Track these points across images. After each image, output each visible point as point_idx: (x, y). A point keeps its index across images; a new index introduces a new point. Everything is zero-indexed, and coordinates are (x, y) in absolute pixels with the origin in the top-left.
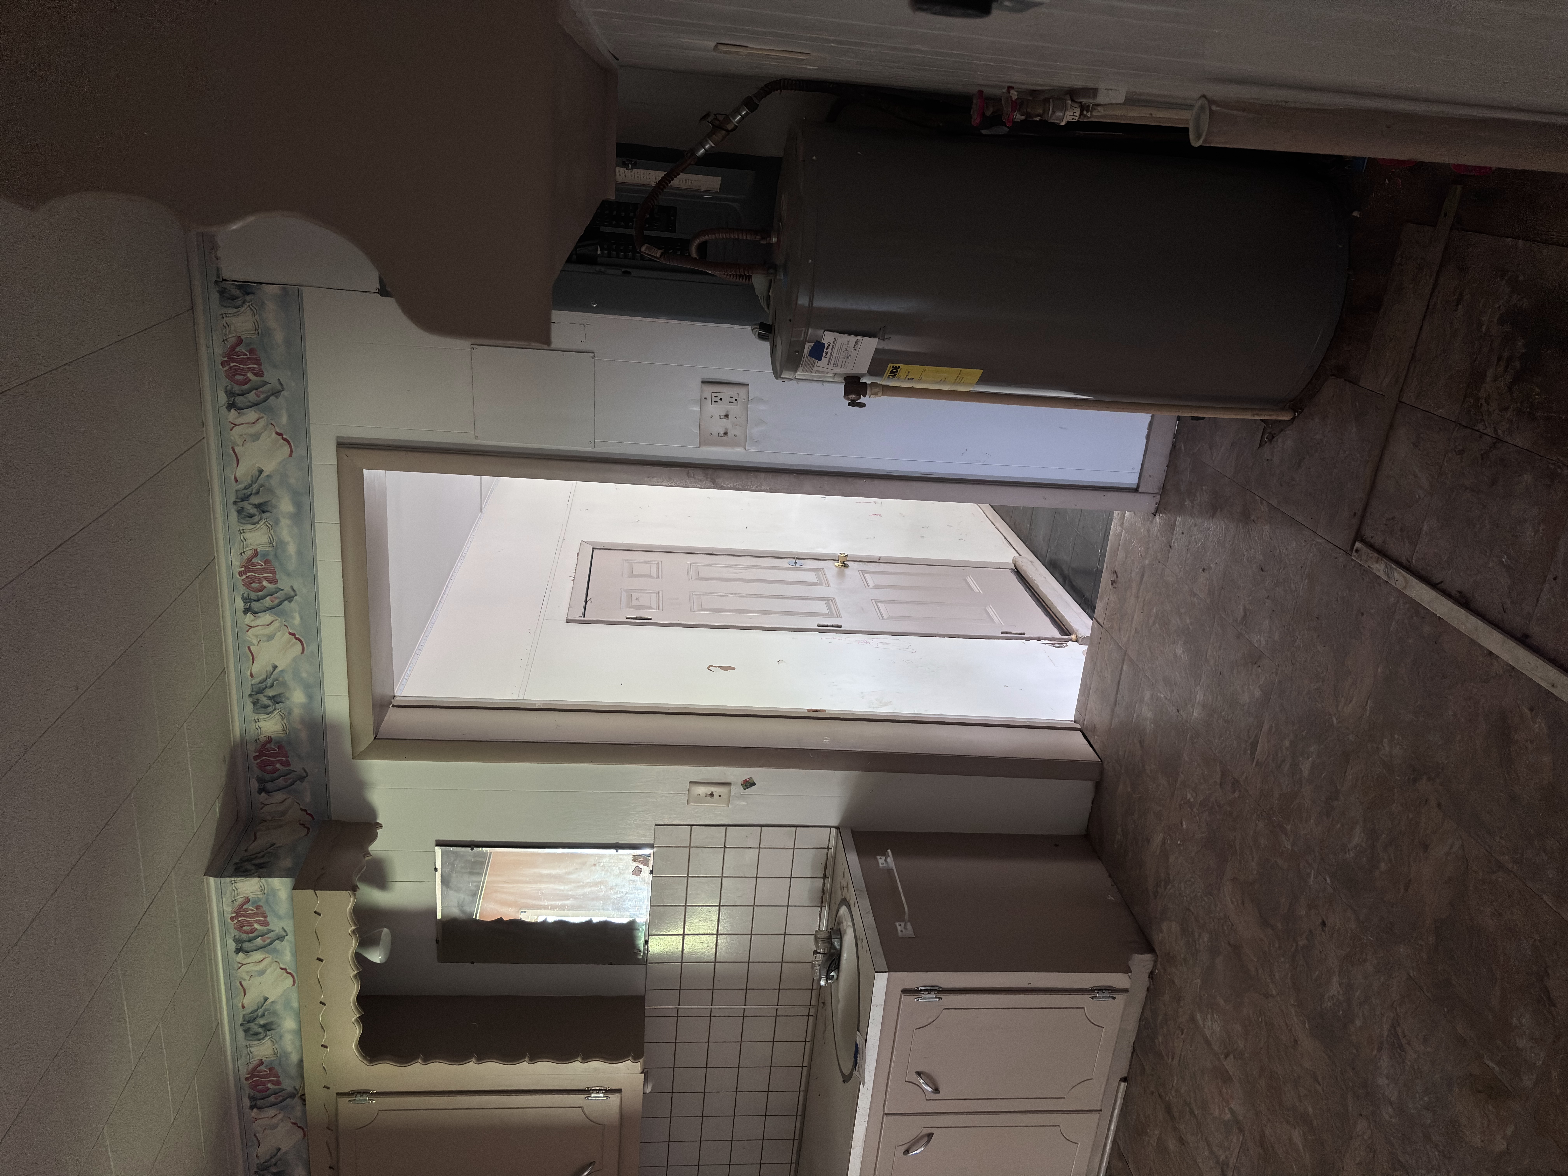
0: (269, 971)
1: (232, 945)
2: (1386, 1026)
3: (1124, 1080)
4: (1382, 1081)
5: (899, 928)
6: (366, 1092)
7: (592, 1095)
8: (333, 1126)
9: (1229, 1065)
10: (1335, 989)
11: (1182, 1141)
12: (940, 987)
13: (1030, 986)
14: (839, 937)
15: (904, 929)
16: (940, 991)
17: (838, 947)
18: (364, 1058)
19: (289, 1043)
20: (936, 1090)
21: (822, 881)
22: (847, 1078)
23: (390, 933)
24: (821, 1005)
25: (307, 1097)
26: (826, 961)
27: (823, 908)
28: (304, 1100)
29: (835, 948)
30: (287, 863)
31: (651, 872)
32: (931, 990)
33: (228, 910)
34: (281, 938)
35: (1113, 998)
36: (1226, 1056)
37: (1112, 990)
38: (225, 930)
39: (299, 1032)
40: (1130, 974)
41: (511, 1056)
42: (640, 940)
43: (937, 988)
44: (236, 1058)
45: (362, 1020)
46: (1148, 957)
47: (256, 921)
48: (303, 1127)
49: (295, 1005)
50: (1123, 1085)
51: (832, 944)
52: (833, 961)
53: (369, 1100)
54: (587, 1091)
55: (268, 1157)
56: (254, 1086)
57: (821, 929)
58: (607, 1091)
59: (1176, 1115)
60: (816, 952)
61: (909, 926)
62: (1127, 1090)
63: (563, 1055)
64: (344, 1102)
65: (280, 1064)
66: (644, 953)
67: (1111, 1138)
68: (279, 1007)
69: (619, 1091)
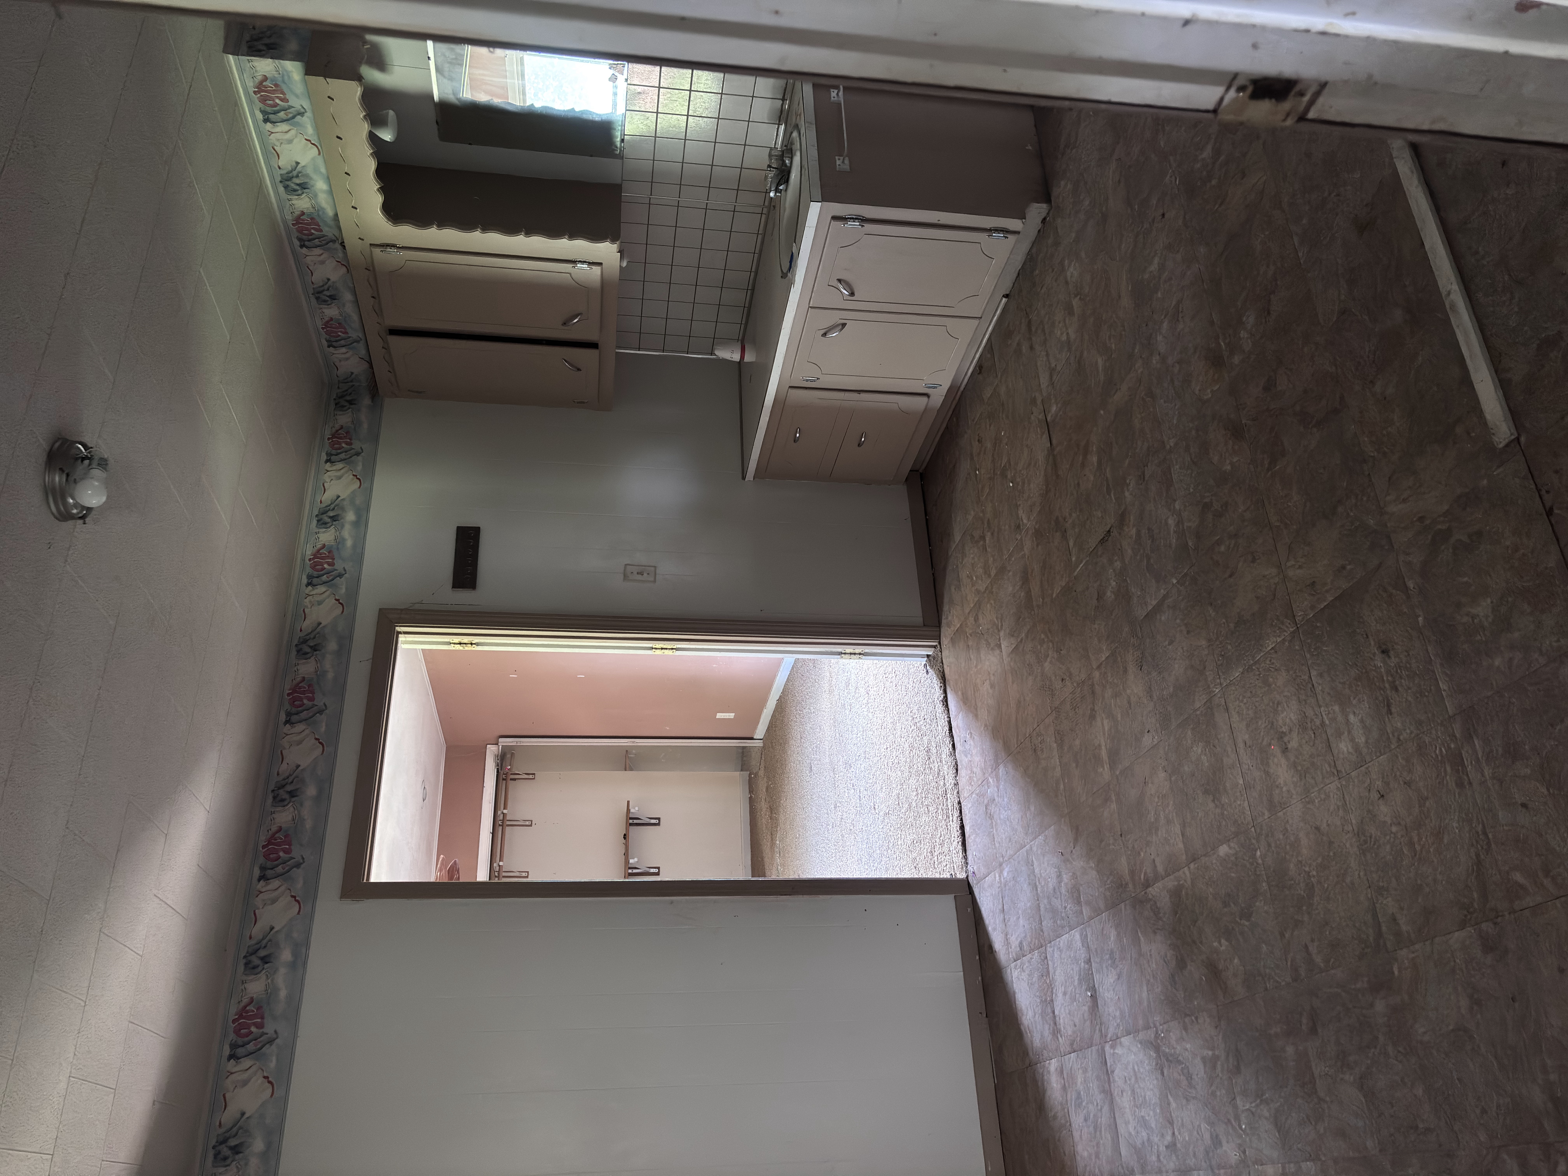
0: (295, 141)
1: (260, 116)
2: (1174, 303)
3: (1006, 296)
4: (1159, 338)
5: (838, 162)
6: (393, 246)
7: (578, 265)
8: (371, 268)
9: (1076, 302)
10: (1154, 267)
11: (1032, 348)
12: (864, 217)
13: (940, 222)
14: (790, 156)
15: (842, 163)
16: (864, 220)
17: (788, 165)
18: (389, 220)
19: (323, 200)
20: (852, 294)
21: (781, 102)
22: (784, 276)
23: (395, 116)
24: (772, 207)
25: (346, 244)
26: (778, 175)
27: (781, 126)
28: (344, 246)
29: (786, 165)
30: (293, 45)
31: (626, 80)
32: (856, 219)
33: (250, 84)
34: (302, 114)
35: (1006, 237)
36: (1076, 296)
37: (1006, 231)
38: (250, 102)
39: (331, 192)
40: (1024, 220)
41: (510, 229)
42: (617, 138)
43: (861, 218)
44: (281, 209)
45: (383, 190)
46: (1044, 206)
47: (277, 97)
48: (346, 263)
49: (323, 170)
50: (1004, 300)
51: (784, 162)
52: (783, 176)
53: (397, 252)
54: (574, 262)
55: (321, 284)
56: (300, 231)
57: (776, 147)
58: (591, 264)
59: (1033, 329)
60: (769, 166)
61: (847, 161)
62: (1006, 304)
63: (553, 232)
64: (377, 251)
65: (318, 215)
66: (620, 150)
67: (987, 336)
68: (309, 171)
69: (600, 264)
